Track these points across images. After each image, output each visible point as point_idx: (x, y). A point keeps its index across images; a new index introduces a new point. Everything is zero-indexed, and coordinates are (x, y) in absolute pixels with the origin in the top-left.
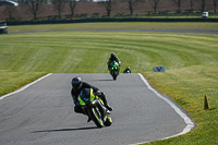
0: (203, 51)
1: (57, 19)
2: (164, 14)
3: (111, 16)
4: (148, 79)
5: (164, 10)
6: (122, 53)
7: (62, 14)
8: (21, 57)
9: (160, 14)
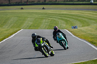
0: (91, 19)
1: (20, 3)
3: (46, 2)
6: (52, 20)
7: (23, 1)
8: (3, 21)
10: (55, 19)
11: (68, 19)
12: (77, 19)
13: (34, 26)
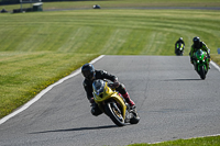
8: (58, 37)
10: (177, 31)
11: (210, 31)
13: (129, 47)
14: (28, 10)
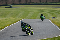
1: (26, 4)
2: (56, 2)
3: (41, 3)
4: (51, 20)
5: (56, 1)
7: (28, 2)
8: (16, 14)
9: (54, 2)
10: (45, 13)
11: (53, 13)
12: (58, 13)
13: (34, 17)
14: (9, 7)
